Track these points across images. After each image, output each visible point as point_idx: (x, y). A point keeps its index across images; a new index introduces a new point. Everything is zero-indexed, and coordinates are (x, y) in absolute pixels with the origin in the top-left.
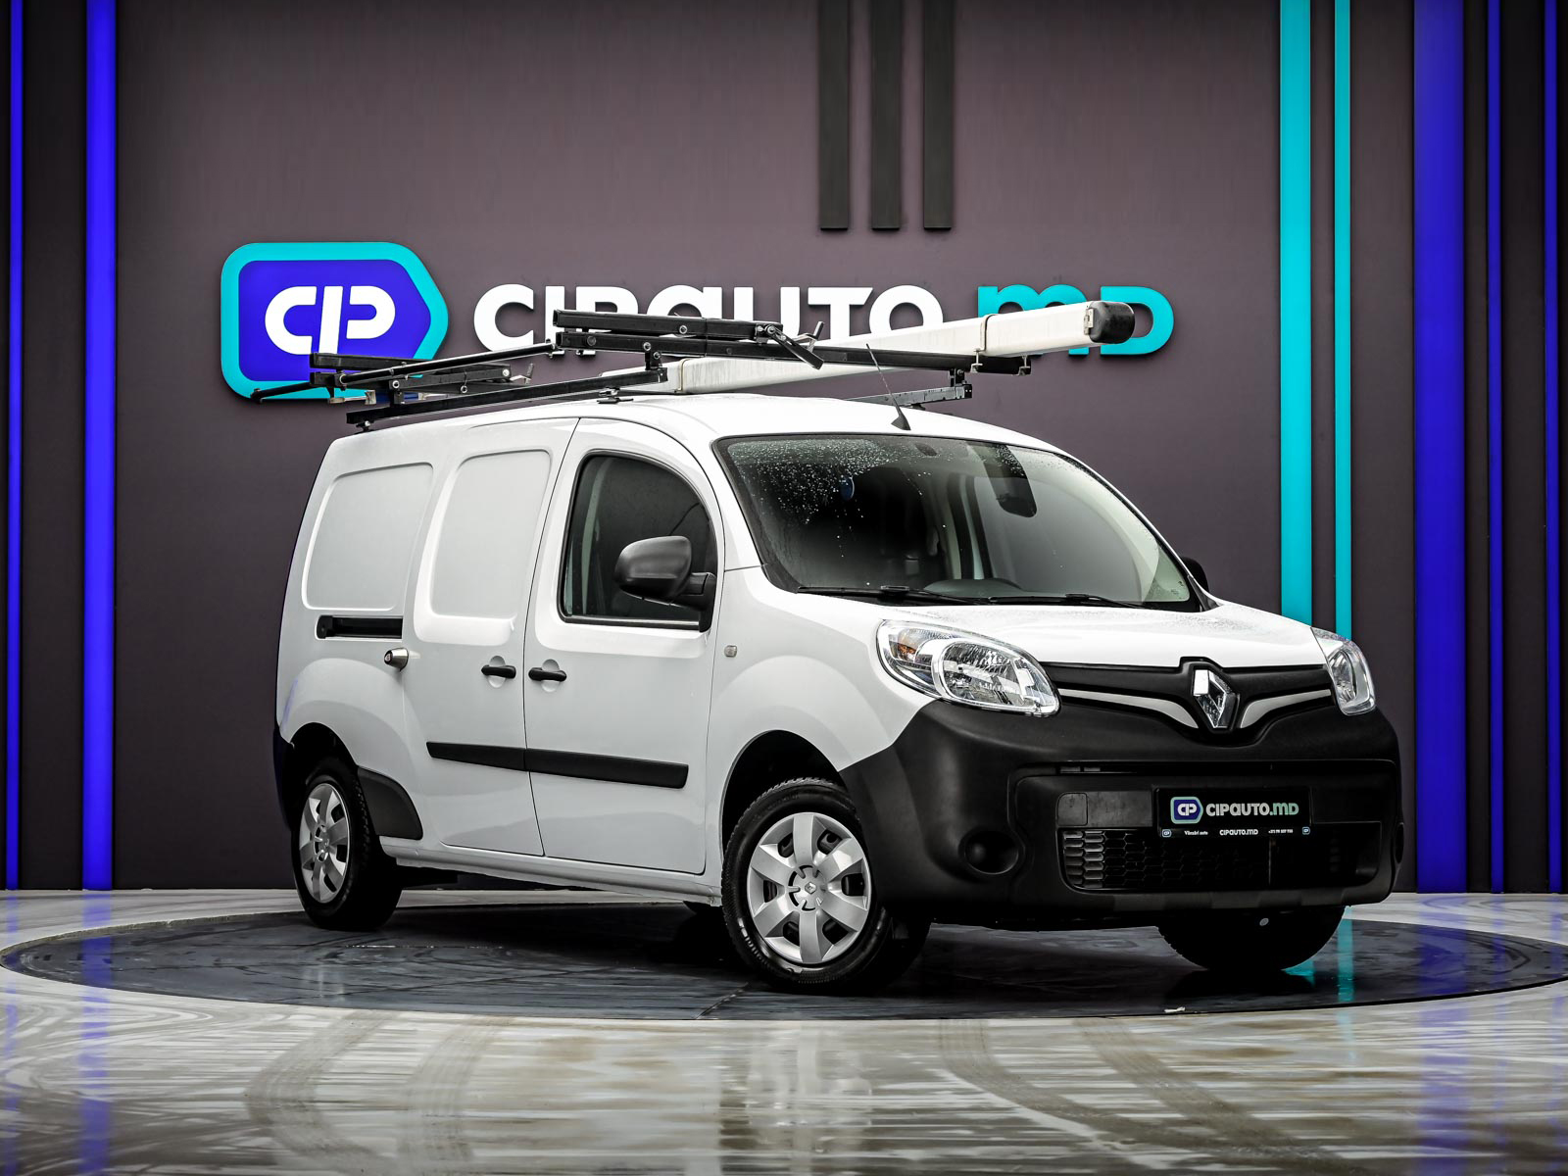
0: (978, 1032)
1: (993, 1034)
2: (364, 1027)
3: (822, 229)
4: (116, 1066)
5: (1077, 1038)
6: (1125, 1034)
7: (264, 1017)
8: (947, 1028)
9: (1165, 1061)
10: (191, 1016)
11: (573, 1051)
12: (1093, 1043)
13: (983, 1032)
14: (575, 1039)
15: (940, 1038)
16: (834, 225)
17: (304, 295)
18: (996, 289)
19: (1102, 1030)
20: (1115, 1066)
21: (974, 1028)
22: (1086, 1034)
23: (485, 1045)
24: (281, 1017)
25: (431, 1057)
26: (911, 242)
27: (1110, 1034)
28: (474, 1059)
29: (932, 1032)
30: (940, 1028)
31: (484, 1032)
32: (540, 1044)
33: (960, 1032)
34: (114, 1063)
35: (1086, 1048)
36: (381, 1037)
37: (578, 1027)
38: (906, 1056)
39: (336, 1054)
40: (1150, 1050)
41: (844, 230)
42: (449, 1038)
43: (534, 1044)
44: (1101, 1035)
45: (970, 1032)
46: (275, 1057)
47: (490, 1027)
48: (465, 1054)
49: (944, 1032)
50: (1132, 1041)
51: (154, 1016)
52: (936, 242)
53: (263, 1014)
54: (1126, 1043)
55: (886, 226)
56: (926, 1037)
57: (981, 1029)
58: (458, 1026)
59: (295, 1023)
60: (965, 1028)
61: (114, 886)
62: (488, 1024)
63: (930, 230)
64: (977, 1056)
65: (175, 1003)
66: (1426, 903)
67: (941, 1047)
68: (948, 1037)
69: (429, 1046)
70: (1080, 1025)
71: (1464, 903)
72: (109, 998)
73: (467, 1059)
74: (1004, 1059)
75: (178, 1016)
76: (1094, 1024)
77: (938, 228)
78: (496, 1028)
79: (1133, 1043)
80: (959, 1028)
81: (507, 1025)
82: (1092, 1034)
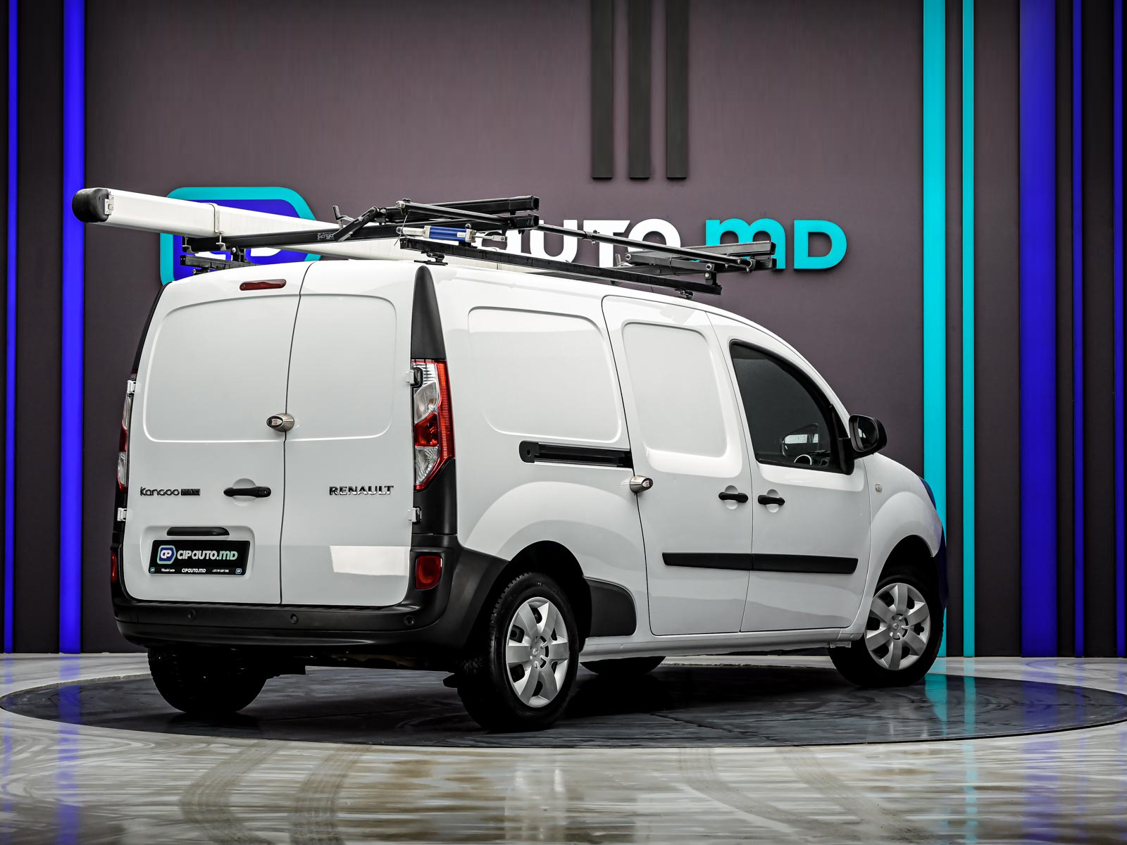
0: (707, 757)
1: (718, 758)
2: (264, 752)
3: (594, 178)
4: (86, 780)
5: (779, 762)
6: (814, 758)
7: (192, 745)
8: (685, 754)
9: (842, 778)
10: (139, 745)
11: (415, 770)
12: (791, 765)
13: (712, 757)
14: (417, 762)
15: (680, 761)
16: (602, 175)
18: (718, 221)
19: (797, 755)
20: (807, 781)
21: (704, 754)
22: (785, 758)
23: (352, 765)
24: (204, 745)
25: (313, 774)
26: (658, 187)
27: (802, 759)
28: (344, 776)
29: (674, 757)
30: (680, 754)
31: (352, 756)
32: (392, 766)
33: (694, 757)
34: (85, 778)
35: (785, 769)
36: (277, 760)
37: (419, 753)
38: (656, 774)
39: (245, 772)
40: (831, 770)
41: (610, 179)
42: (327, 759)
43: (386, 765)
44: (796, 759)
45: (701, 757)
46: (200, 774)
47: (355, 753)
48: (337, 773)
49: (683, 757)
50: (818, 763)
51: (112, 744)
52: (676, 188)
53: (191, 743)
54: (813, 765)
55: (639, 176)
56: (670, 761)
57: (710, 755)
58: (332, 752)
59: (215, 750)
60: (697, 754)
61: (83, 651)
62: (354, 750)
63: (671, 179)
64: (707, 775)
65: (127, 735)
66: (1028, 664)
67: (681, 768)
68: (685, 761)
69: (311, 766)
70: (781, 752)
71: (1056, 664)
72: (78, 731)
73: (339, 776)
74: (726, 776)
75: (130, 744)
77: (677, 178)
79: (819, 765)
80: (691, 754)
81: (368, 751)
82: (790, 759)
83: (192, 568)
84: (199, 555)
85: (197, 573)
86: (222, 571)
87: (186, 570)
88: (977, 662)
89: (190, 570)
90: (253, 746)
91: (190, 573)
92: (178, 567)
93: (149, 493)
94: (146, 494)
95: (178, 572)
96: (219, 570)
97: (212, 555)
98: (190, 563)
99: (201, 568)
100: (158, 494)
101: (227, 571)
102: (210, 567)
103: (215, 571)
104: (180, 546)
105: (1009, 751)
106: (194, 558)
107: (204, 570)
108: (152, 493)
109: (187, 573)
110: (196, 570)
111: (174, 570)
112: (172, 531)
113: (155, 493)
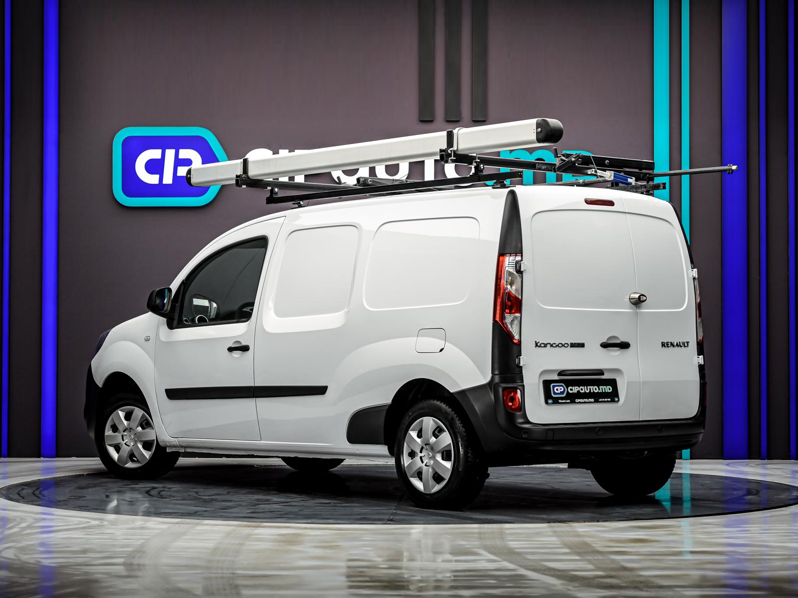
0: (499, 530)
1: (507, 531)
2: (186, 528)
3: (421, 121)
4: (57, 548)
5: (550, 534)
6: (575, 531)
8: (483, 528)
9: (594, 545)
10: (97, 522)
11: (292, 540)
12: (558, 536)
13: (502, 531)
14: (294, 534)
15: (480, 533)
16: (426, 119)
17: (155, 154)
19: (563, 529)
20: (569, 548)
21: (497, 529)
22: (554, 531)
23: (248, 537)
25: (220, 543)
27: (567, 532)
28: (242, 544)
29: (476, 530)
30: (480, 528)
31: (248, 531)
32: (275, 537)
33: (490, 530)
34: (57, 546)
35: (554, 539)
36: (195, 533)
37: (295, 528)
39: (171, 542)
40: (587, 540)
42: (228, 534)
43: (272, 537)
44: (562, 532)
45: (495, 530)
46: (139, 543)
47: (250, 528)
48: (237, 542)
49: (482, 531)
51: (77, 522)
53: (133, 521)
54: (574, 536)
55: (453, 119)
56: (472, 533)
57: (501, 529)
58: (233, 528)
59: (149, 526)
60: (493, 528)
61: (57, 456)
62: (249, 526)
63: (475, 121)
64: (499, 543)
65: (88, 516)
66: (727, 465)
67: (480, 538)
68: (484, 533)
69: (218, 538)
70: (551, 527)
71: (747, 465)
72: (54, 513)
73: (239, 544)
74: (513, 544)
75: (90, 522)
76: (558, 527)
77: (479, 120)
78: (253, 528)
79: (579, 536)
80: (489, 529)
81: (259, 527)
82: (558, 532)
83: (583, 399)
84: (584, 389)
85: (588, 402)
86: (606, 400)
87: (579, 400)
88: (691, 463)
89: (582, 400)
90: (177, 523)
91: (582, 403)
92: (572, 398)
93: (542, 345)
94: (540, 346)
95: (573, 402)
96: (603, 400)
97: (594, 389)
98: (579, 395)
99: (590, 398)
100: (552, 346)
101: (609, 400)
102: (597, 398)
103: (600, 400)
104: (568, 383)
105: (714, 526)
106: (581, 392)
107: (592, 400)
108: (545, 345)
109: (580, 402)
110: (586, 400)
111: (569, 401)
112: (561, 373)
113: (549, 346)
